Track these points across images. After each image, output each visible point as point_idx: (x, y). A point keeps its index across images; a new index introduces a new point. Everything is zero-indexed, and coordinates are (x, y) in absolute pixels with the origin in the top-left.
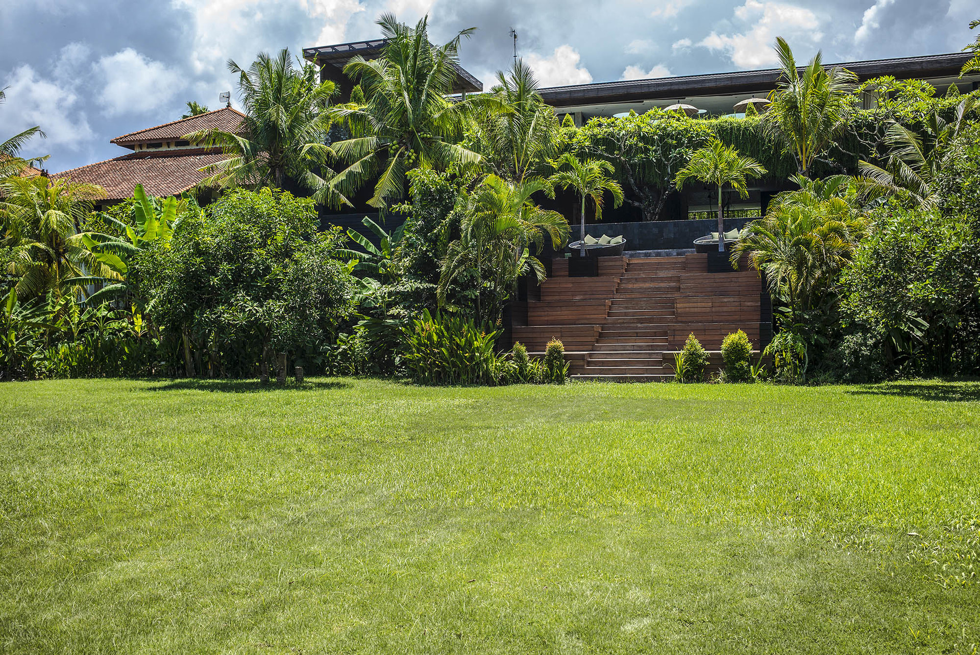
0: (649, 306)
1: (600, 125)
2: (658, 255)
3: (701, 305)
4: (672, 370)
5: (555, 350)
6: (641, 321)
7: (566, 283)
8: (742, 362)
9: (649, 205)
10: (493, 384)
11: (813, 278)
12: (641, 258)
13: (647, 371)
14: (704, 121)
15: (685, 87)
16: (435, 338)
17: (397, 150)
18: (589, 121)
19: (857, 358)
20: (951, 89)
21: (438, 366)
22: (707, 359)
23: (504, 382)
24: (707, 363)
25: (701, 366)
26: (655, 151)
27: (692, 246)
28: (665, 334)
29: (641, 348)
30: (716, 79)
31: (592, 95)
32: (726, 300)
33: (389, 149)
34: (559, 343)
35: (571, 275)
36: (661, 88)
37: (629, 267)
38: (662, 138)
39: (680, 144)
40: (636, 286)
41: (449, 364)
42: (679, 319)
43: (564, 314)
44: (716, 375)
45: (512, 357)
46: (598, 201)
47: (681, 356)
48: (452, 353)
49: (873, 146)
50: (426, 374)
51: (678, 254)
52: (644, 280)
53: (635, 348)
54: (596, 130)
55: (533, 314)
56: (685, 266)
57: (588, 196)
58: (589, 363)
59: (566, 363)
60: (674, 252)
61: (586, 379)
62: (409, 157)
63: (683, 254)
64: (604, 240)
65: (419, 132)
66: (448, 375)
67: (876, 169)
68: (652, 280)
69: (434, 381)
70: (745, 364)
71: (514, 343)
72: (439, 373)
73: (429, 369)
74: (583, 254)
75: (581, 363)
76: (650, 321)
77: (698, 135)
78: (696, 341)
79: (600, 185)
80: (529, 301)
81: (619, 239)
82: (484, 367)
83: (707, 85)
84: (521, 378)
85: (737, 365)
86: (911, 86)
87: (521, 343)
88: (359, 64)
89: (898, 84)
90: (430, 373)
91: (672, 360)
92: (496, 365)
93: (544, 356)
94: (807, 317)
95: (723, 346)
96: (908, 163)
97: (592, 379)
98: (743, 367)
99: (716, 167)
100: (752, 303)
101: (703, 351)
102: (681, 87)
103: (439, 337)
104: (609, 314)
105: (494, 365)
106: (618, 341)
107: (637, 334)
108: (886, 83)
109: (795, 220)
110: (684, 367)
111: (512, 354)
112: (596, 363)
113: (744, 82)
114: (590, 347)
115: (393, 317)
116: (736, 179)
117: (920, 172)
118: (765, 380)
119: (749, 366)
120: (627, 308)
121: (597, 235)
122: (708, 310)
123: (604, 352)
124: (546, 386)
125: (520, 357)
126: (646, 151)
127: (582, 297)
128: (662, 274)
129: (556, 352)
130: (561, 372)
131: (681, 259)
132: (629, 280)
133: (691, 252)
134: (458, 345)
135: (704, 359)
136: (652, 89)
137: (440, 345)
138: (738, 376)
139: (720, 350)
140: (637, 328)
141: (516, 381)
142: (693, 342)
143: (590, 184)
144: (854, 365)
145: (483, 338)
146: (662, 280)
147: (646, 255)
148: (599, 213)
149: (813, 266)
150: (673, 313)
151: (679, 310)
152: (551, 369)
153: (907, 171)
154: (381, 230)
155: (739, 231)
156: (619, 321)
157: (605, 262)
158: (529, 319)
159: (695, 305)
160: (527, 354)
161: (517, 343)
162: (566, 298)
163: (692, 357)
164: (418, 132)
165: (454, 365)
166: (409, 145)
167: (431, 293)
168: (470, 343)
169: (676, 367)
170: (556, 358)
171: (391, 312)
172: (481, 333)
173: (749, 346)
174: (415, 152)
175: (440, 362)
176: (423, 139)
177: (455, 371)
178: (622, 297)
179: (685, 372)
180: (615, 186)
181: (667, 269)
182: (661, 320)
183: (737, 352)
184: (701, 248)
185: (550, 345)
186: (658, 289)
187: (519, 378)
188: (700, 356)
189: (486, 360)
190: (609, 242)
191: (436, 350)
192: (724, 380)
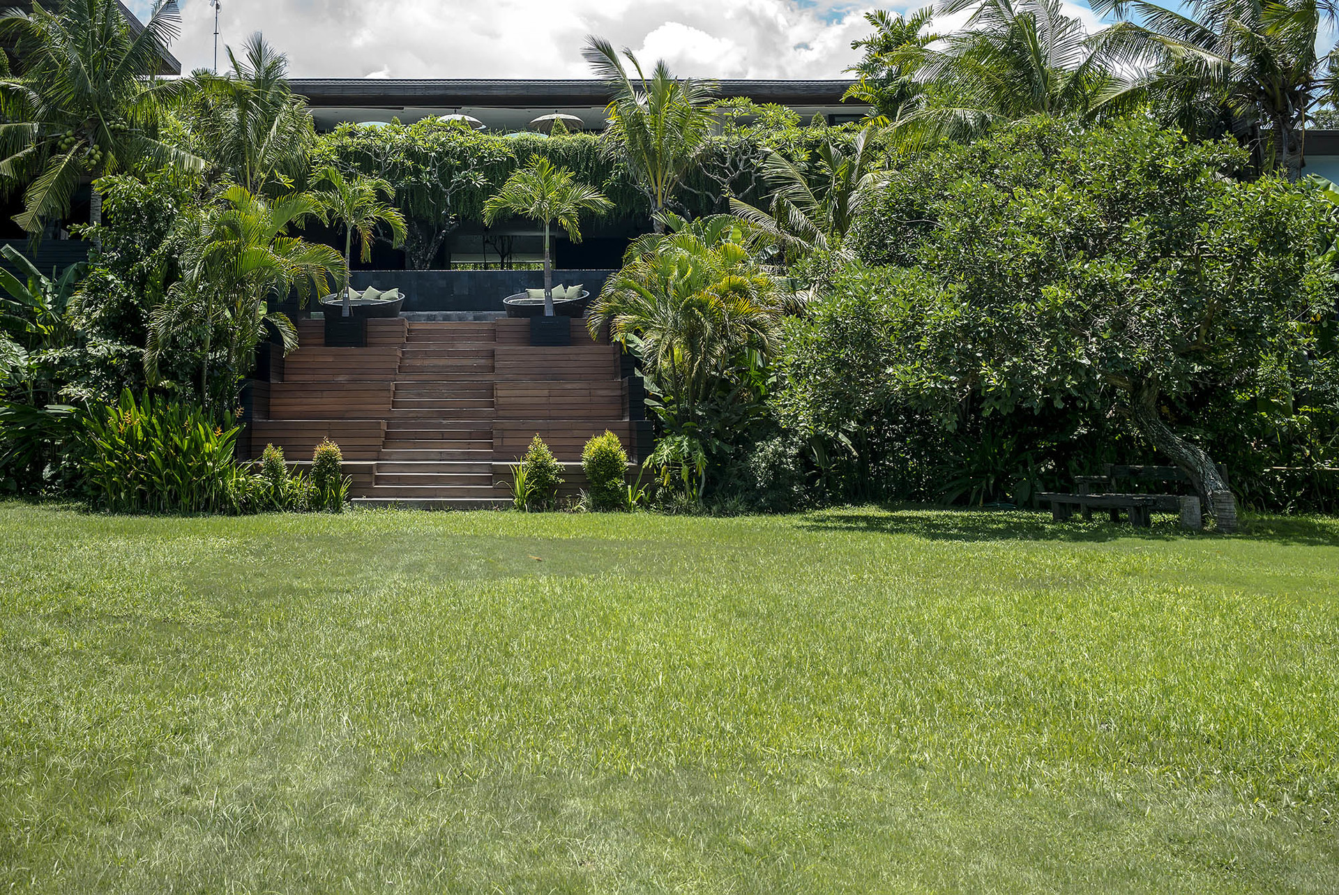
0: (453, 394)
1: (352, 135)
2: (446, 318)
3: (532, 393)
4: (510, 491)
5: (328, 459)
6: (445, 415)
7: (326, 356)
8: (616, 480)
9: (418, 248)
10: (233, 513)
11: (714, 357)
12: (422, 321)
13: (469, 493)
14: (496, 138)
15: (465, 93)
16: (140, 435)
17: (71, 145)
18: (338, 127)
19: (776, 475)
20: (817, 118)
21: (142, 482)
22: (560, 475)
23: (248, 508)
24: (561, 481)
25: (554, 485)
26: (430, 173)
27: (501, 307)
28: (489, 435)
29: (452, 457)
30: (507, 86)
31: (334, 93)
32: (569, 386)
33: (59, 143)
34: (333, 447)
35: (328, 343)
36: (432, 92)
37: (412, 336)
38: (440, 157)
39: (466, 166)
40: (426, 363)
41: (161, 479)
42: (501, 413)
43: (327, 402)
44: (576, 498)
45: (261, 468)
46: (366, 236)
47: (521, 469)
48: (167, 461)
49: (724, 183)
50: (123, 495)
51: (476, 318)
52: (438, 354)
53: (444, 457)
54: (347, 140)
55: (278, 401)
56: (494, 335)
57: (355, 231)
58: (379, 480)
59: (343, 478)
60: (470, 315)
61: (374, 505)
62: (91, 156)
63: (484, 318)
64: (370, 294)
65: (109, 120)
66: (157, 496)
67: (753, 211)
68: (451, 354)
69: (134, 506)
70: (620, 483)
71: (265, 446)
72: (142, 494)
73: (126, 487)
74: (346, 313)
75: (366, 479)
76: (457, 415)
77: (491, 154)
78: (544, 448)
79: (374, 213)
80: (273, 381)
81: (394, 294)
82: (219, 485)
83: (495, 93)
84: (276, 503)
85: (608, 484)
86: (772, 111)
87: (276, 447)
88: (16, 19)
89: (755, 108)
90: (128, 494)
91: (509, 475)
92: (237, 481)
93: (311, 467)
94: (700, 413)
95: (585, 455)
96: (798, 204)
97: (385, 505)
98: (616, 487)
99: (543, 198)
100: (609, 390)
101: (554, 462)
102: (460, 93)
103: (146, 433)
104: (394, 404)
105: (235, 482)
106: (415, 446)
107: (443, 436)
108: (742, 105)
109: (682, 274)
110: (528, 487)
111: (261, 464)
112: (388, 480)
113: (545, 92)
114: (374, 455)
115: (68, 400)
116: (566, 215)
117: (814, 217)
118: (648, 508)
119: (625, 487)
120: (420, 395)
121: (360, 287)
122: (544, 400)
123: (396, 462)
124: (316, 515)
125: (273, 470)
126: (417, 172)
127: (347, 377)
128: (462, 346)
129: (329, 461)
130: (337, 494)
131: (485, 325)
132: (415, 354)
133: (499, 316)
134: (177, 449)
135: (557, 475)
136: (419, 93)
137: (147, 446)
138: (609, 502)
139: (581, 461)
140: (441, 426)
141: (269, 507)
142: (539, 448)
143: (359, 212)
144: (772, 486)
145: (218, 438)
146: (464, 354)
147: (429, 318)
148: (366, 254)
149: (712, 340)
150: (492, 404)
151: (501, 401)
152: (322, 488)
153: (797, 216)
154: (31, 265)
155: (566, 288)
156: (411, 415)
157: (377, 326)
158: (272, 409)
159: (525, 392)
160: (284, 463)
161: (270, 445)
162: (324, 377)
163: (540, 472)
164: (107, 120)
165: (170, 480)
166: (91, 138)
167: (135, 363)
168: (197, 446)
169: (514, 487)
170: (329, 471)
171: (65, 391)
172: (215, 429)
173: (623, 455)
174: (100, 150)
175: (146, 475)
176: (112, 130)
177: (170, 491)
178: (408, 378)
179: (529, 495)
180: (395, 217)
181: (469, 339)
182: (472, 416)
183: (606, 463)
184: (517, 311)
185: (320, 449)
186: (461, 368)
187: (272, 503)
188: (550, 470)
189: (222, 474)
190: (378, 297)
191: (142, 457)
192: (587, 507)
